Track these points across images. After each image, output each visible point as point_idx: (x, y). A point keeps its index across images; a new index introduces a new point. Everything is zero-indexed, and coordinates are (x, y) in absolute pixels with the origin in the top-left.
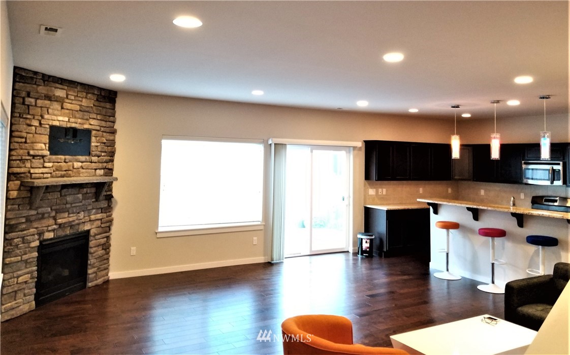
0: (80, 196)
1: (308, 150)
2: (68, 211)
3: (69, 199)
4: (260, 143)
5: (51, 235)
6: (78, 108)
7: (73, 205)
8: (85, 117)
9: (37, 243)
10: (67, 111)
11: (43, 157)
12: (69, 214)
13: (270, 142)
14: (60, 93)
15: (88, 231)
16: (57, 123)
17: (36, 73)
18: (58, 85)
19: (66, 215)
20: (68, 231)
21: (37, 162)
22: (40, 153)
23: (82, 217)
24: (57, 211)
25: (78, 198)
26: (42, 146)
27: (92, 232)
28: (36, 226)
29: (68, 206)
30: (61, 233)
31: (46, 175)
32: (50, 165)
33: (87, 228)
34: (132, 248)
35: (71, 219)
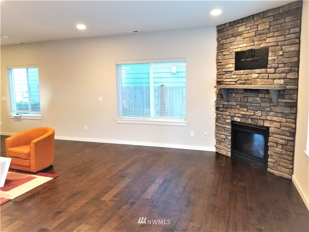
0: (258, 99)
2: (247, 108)
3: (250, 99)
5: (238, 120)
7: (252, 104)
9: (229, 121)
10: (247, 39)
11: (231, 72)
12: (248, 110)
14: (241, 29)
15: (268, 128)
16: (239, 50)
19: (246, 110)
20: (250, 121)
21: (227, 75)
22: (230, 70)
23: (260, 115)
24: (241, 106)
25: (256, 100)
26: (231, 66)
27: (271, 130)
29: (247, 104)
30: (244, 121)
31: (231, 83)
32: (235, 76)
33: (267, 124)
35: (248, 113)
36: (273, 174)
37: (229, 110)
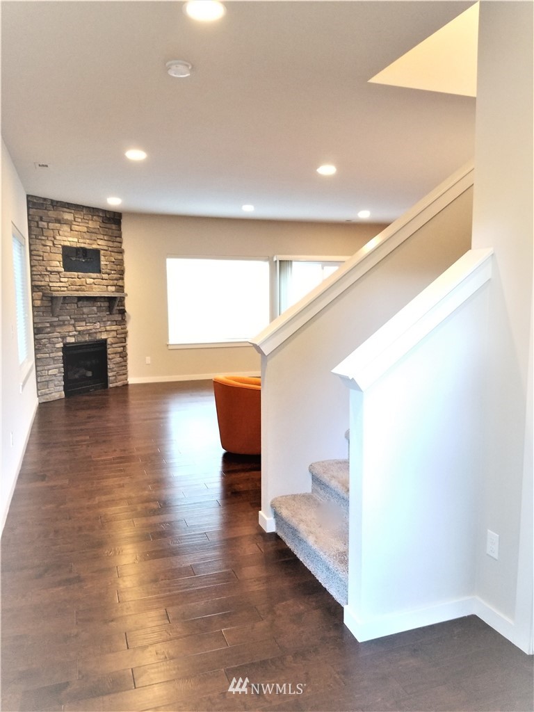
0: (95, 308)
1: (319, 266)
2: (85, 321)
3: (85, 310)
4: (266, 260)
5: (72, 340)
6: (85, 229)
7: (89, 316)
8: (93, 238)
9: (61, 345)
10: (76, 233)
11: (59, 272)
12: (86, 323)
13: (275, 259)
14: (68, 216)
15: (105, 340)
16: (67, 244)
17: (45, 199)
18: (65, 209)
19: (84, 323)
20: (87, 338)
21: (54, 277)
22: (56, 269)
23: (98, 327)
24: (76, 320)
25: (93, 310)
26: (57, 263)
27: (109, 341)
28: (59, 331)
29: (85, 316)
30: (81, 339)
31: (62, 289)
32: (66, 280)
33: (104, 336)
34: (147, 358)
35: (88, 328)
36: (117, 387)
37: (58, 329)
